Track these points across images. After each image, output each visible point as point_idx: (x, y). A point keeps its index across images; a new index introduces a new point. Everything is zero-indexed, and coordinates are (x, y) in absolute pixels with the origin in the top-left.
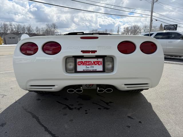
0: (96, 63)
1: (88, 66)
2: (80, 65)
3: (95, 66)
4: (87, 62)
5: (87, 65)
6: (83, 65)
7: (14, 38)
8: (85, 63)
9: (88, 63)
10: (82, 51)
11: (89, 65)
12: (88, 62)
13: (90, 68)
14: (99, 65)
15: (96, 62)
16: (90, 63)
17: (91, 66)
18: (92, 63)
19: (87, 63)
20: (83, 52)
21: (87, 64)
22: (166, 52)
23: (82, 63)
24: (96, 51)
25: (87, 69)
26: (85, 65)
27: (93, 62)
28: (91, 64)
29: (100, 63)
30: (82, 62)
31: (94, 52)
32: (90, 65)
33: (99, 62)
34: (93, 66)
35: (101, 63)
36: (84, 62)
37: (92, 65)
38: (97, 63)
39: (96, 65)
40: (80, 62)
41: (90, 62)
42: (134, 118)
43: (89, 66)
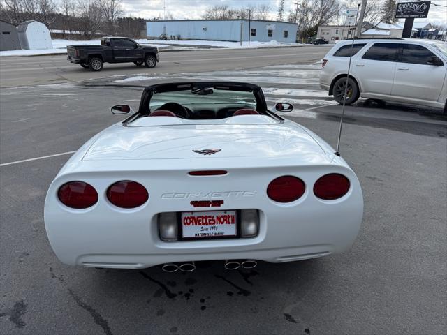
0: (222, 220)
1: (205, 227)
2: (189, 224)
3: (219, 226)
4: (203, 217)
5: (203, 224)
6: (196, 224)
7: (9, 33)
8: (200, 221)
9: (206, 221)
10: (192, 203)
11: (207, 224)
12: (206, 217)
13: (210, 230)
14: (229, 223)
15: (222, 216)
16: (210, 220)
17: (212, 226)
18: (214, 221)
19: (204, 220)
20: (195, 203)
21: (204, 222)
22: (391, 95)
23: (192, 221)
24: (222, 202)
25: (203, 232)
26: (200, 224)
27: (215, 218)
28: (212, 222)
29: (230, 220)
30: (194, 218)
31: (219, 203)
32: (210, 224)
33: (229, 216)
34: (216, 225)
35: (233, 220)
36: (198, 217)
37: (213, 224)
38: (224, 220)
39: (222, 223)
40: (188, 218)
41: (210, 217)
42: (296, 320)
43: (209, 227)
